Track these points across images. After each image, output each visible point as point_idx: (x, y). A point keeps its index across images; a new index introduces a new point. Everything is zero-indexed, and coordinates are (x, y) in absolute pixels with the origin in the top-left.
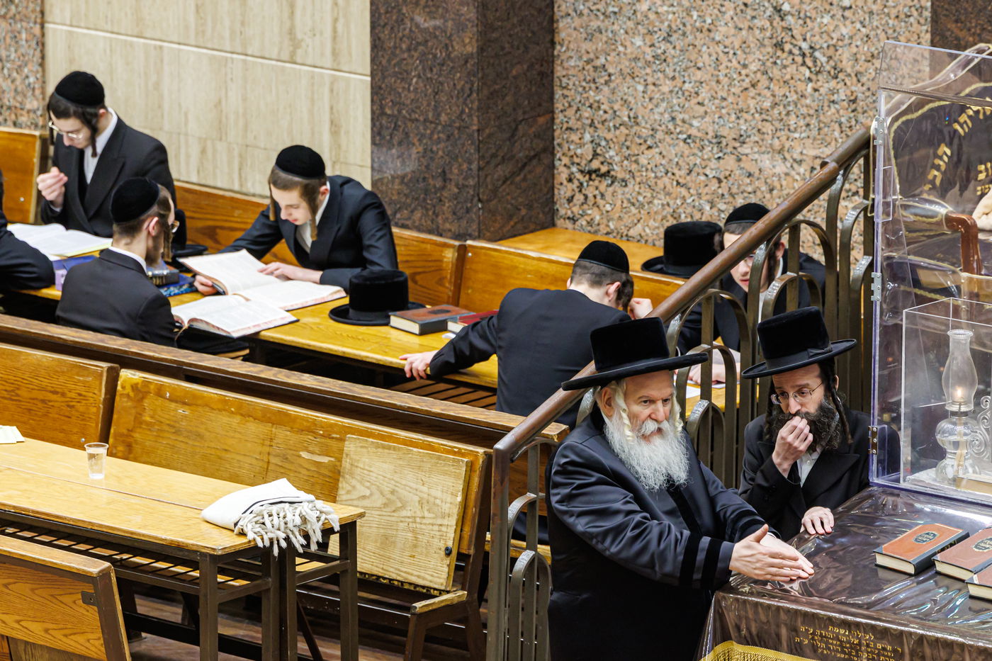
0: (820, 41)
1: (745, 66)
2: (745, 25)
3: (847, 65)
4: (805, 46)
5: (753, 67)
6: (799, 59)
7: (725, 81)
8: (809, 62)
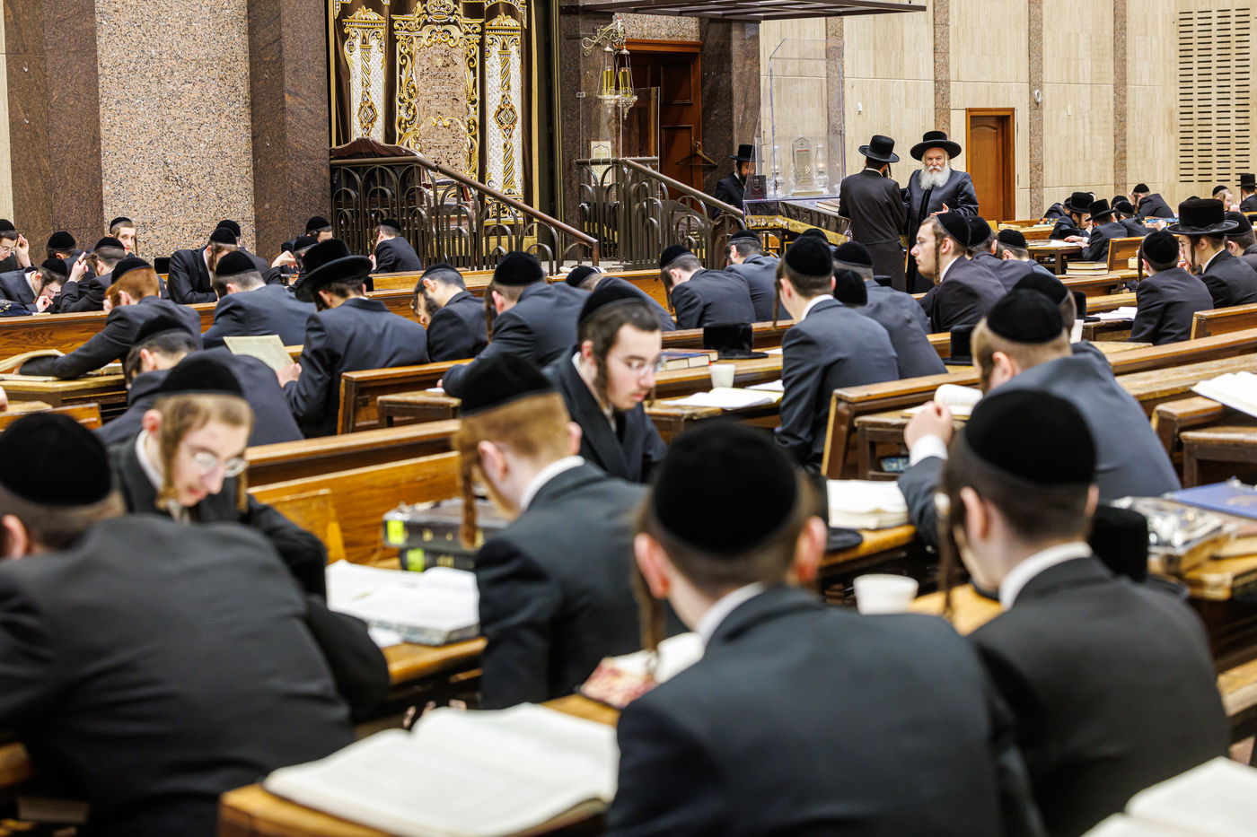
0: (183, 174)
1: (154, 190)
2: (152, 172)
3: (194, 182)
4: (177, 176)
5: (157, 190)
6: (175, 183)
7: (145, 198)
8: (179, 183)
